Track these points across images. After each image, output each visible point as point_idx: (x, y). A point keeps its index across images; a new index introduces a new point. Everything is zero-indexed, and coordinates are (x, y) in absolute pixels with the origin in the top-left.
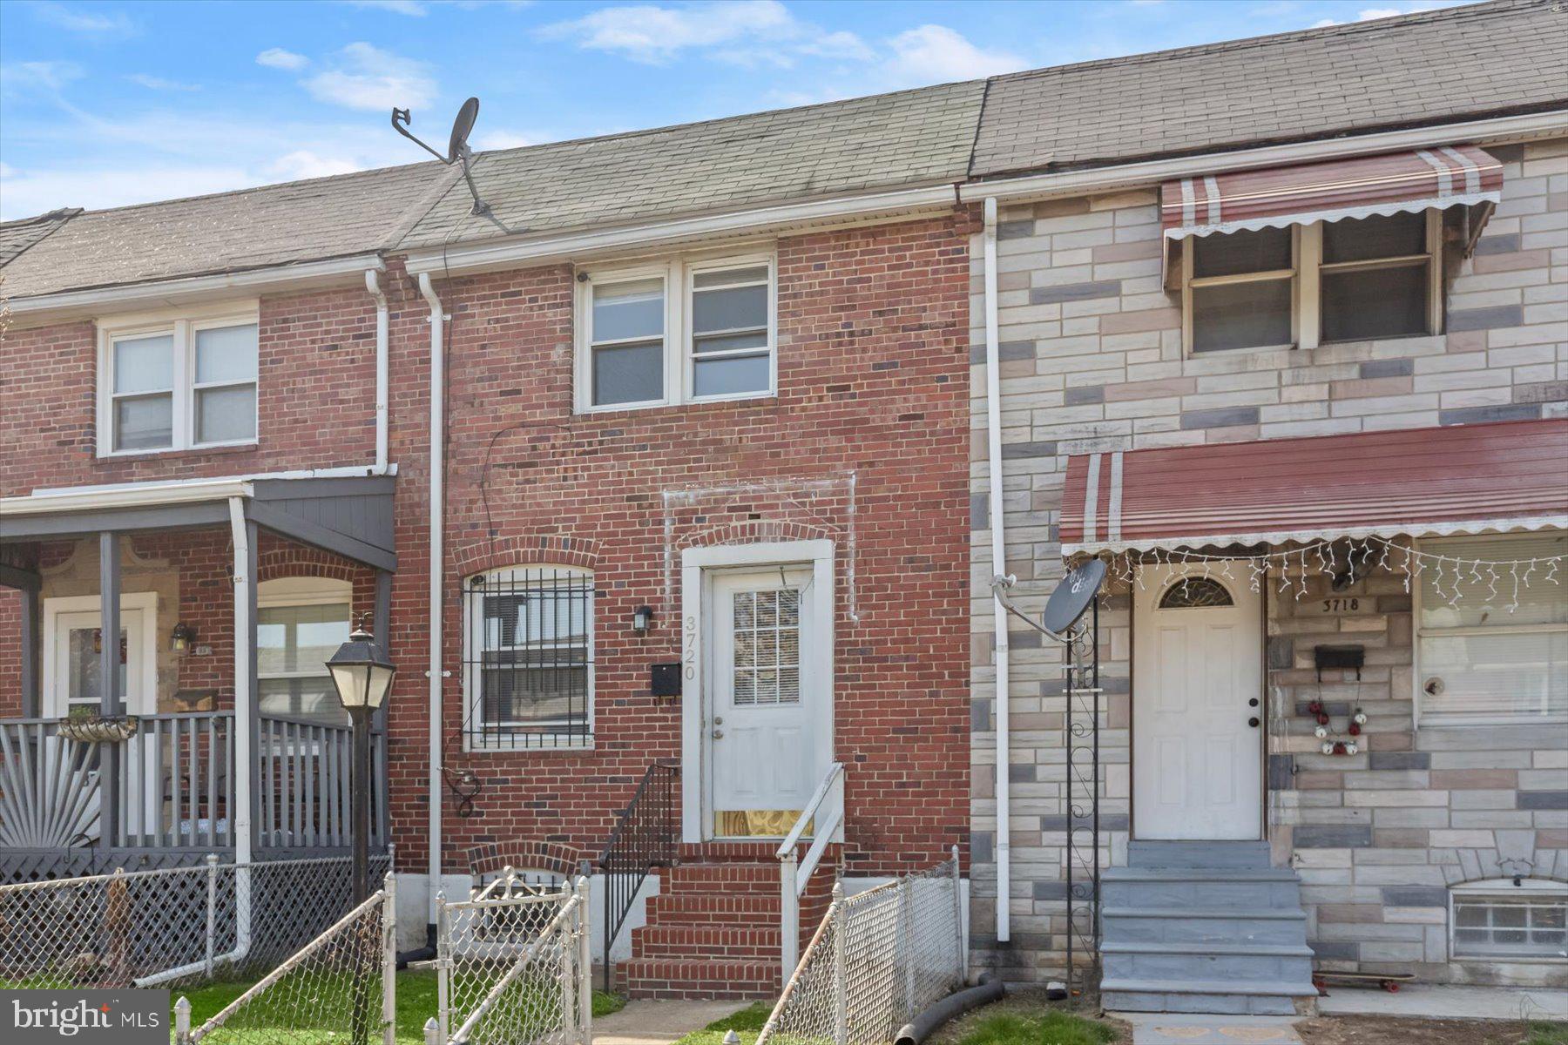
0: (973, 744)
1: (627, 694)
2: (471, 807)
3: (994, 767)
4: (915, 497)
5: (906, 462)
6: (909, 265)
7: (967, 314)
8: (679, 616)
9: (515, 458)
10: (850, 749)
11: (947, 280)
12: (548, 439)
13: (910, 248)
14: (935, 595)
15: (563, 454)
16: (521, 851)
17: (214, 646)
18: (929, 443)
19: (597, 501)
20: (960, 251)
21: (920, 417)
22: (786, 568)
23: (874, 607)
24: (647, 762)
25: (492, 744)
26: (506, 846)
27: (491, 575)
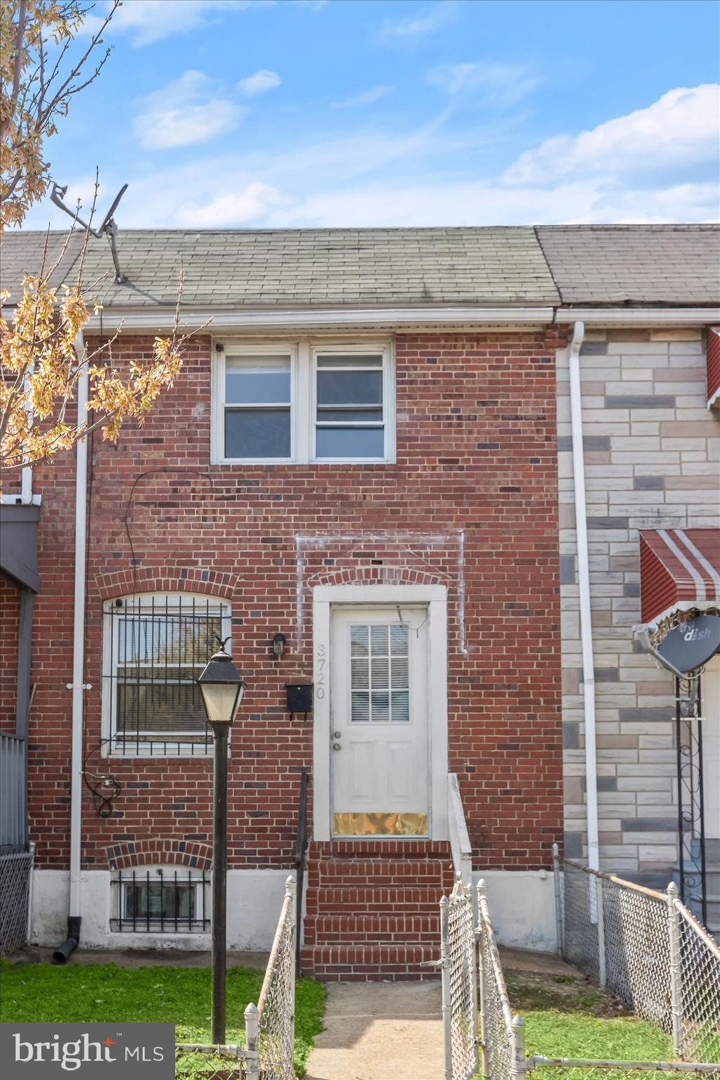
0: (565, 759)
1: (262, 710)
2: (111, 808)
3: (584, 779)
4: (514, 554)
5: (506, 525)
6: (507, 367)
7: (554, 410)
8: (310, 644)
9: (158, 498)
10: (462, 762)
11: (538, 382)
12: (189, 484)
13: (507, 354)
14: (532, 635)
15: (203, 498)
16: (160, 848)
18: (525, 511)
19: (234, 541)
20: (548, 360)
21: (518, 490)
22: (401, 607)
23: (480, 643)
24: (280, 770)
25: (131, 752)
26: (145, 844)
27: (130, 601)
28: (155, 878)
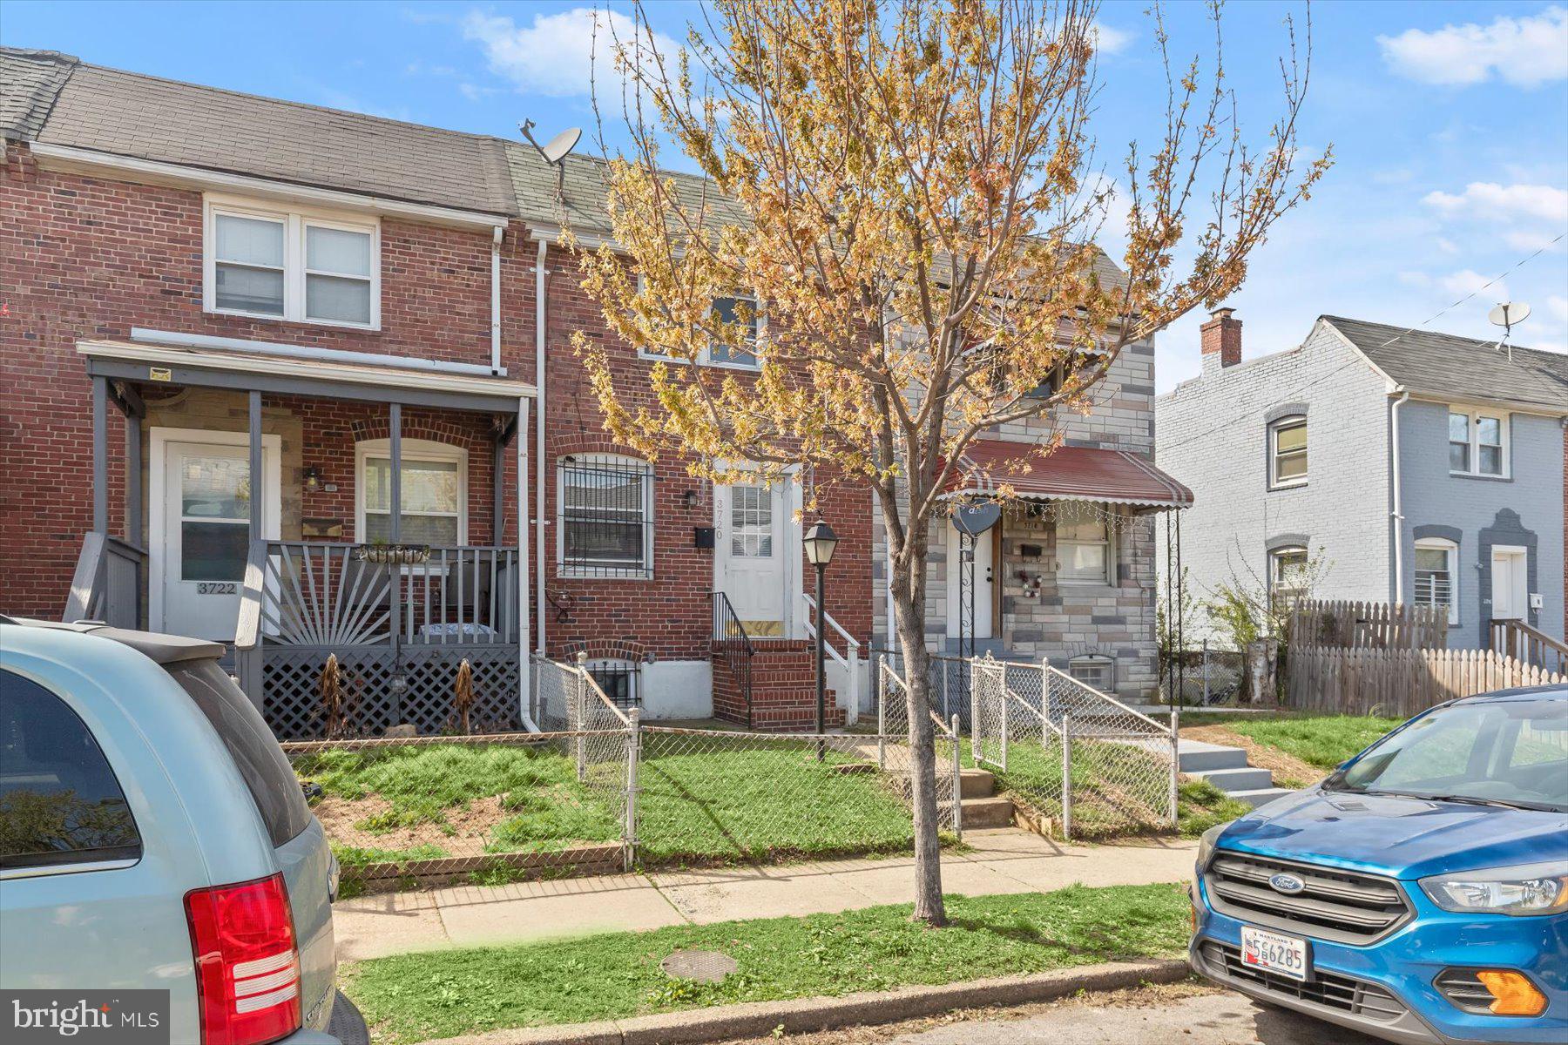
1: (677, 545)
2: (567, 616)
8: (711, 499)
10: (812, 586)
12: (624, 371)
14: (854, 501)
15: (633, 383)
16: (604, 646)
17: (338, 485)
23: (824, 505)
24: (691, 589)
25: (580, 573)
26: (593, 643)
27: (579, 457)
28: (600, 667)
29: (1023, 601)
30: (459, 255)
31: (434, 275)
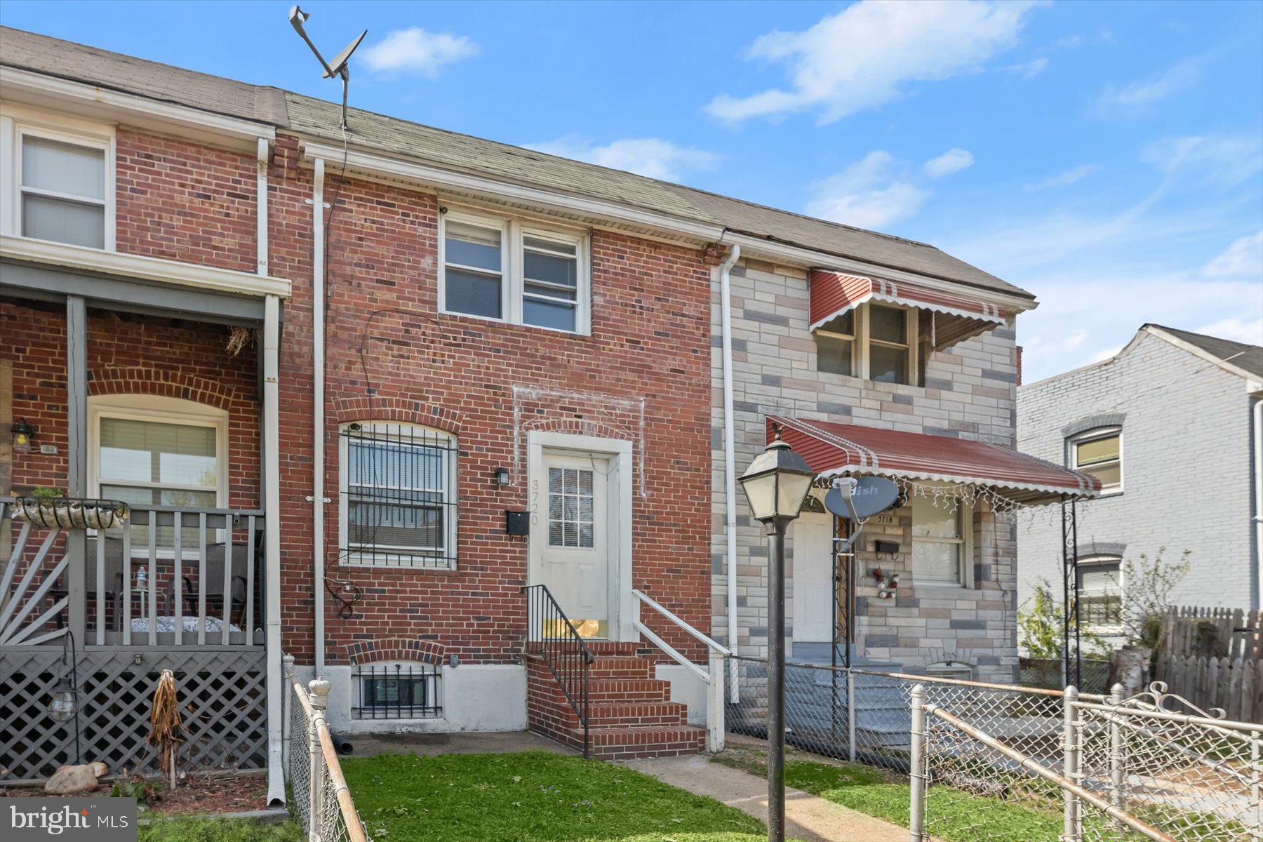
0: (713, 581)
1: (485, 531)
2: (351, 610)
3: (727, 597)
4: (679, 422)
5: (675, 399)
6: (676, 274)
7: (709, 314)
8: (525, 478)
9: (391, 335)
10: (641, 581)
11: (698, 289)
12: (420, 327)
13: (676, 263)
14: (691, 487)
15: (433, 342)
16: (396, 646)
17: (60, 447)
18: (688, 390)
19: (461, 383)
20: (704, 274)
21: (683, 372)
22: (594, 455)
23: (656, 490)
24: (501, 582)
25: (367, 561)
26: (383, 642)
27: (366, 426)
28: (392, 671)
29: (877, 602)
30: (217, 178)
31: (184, 199)
